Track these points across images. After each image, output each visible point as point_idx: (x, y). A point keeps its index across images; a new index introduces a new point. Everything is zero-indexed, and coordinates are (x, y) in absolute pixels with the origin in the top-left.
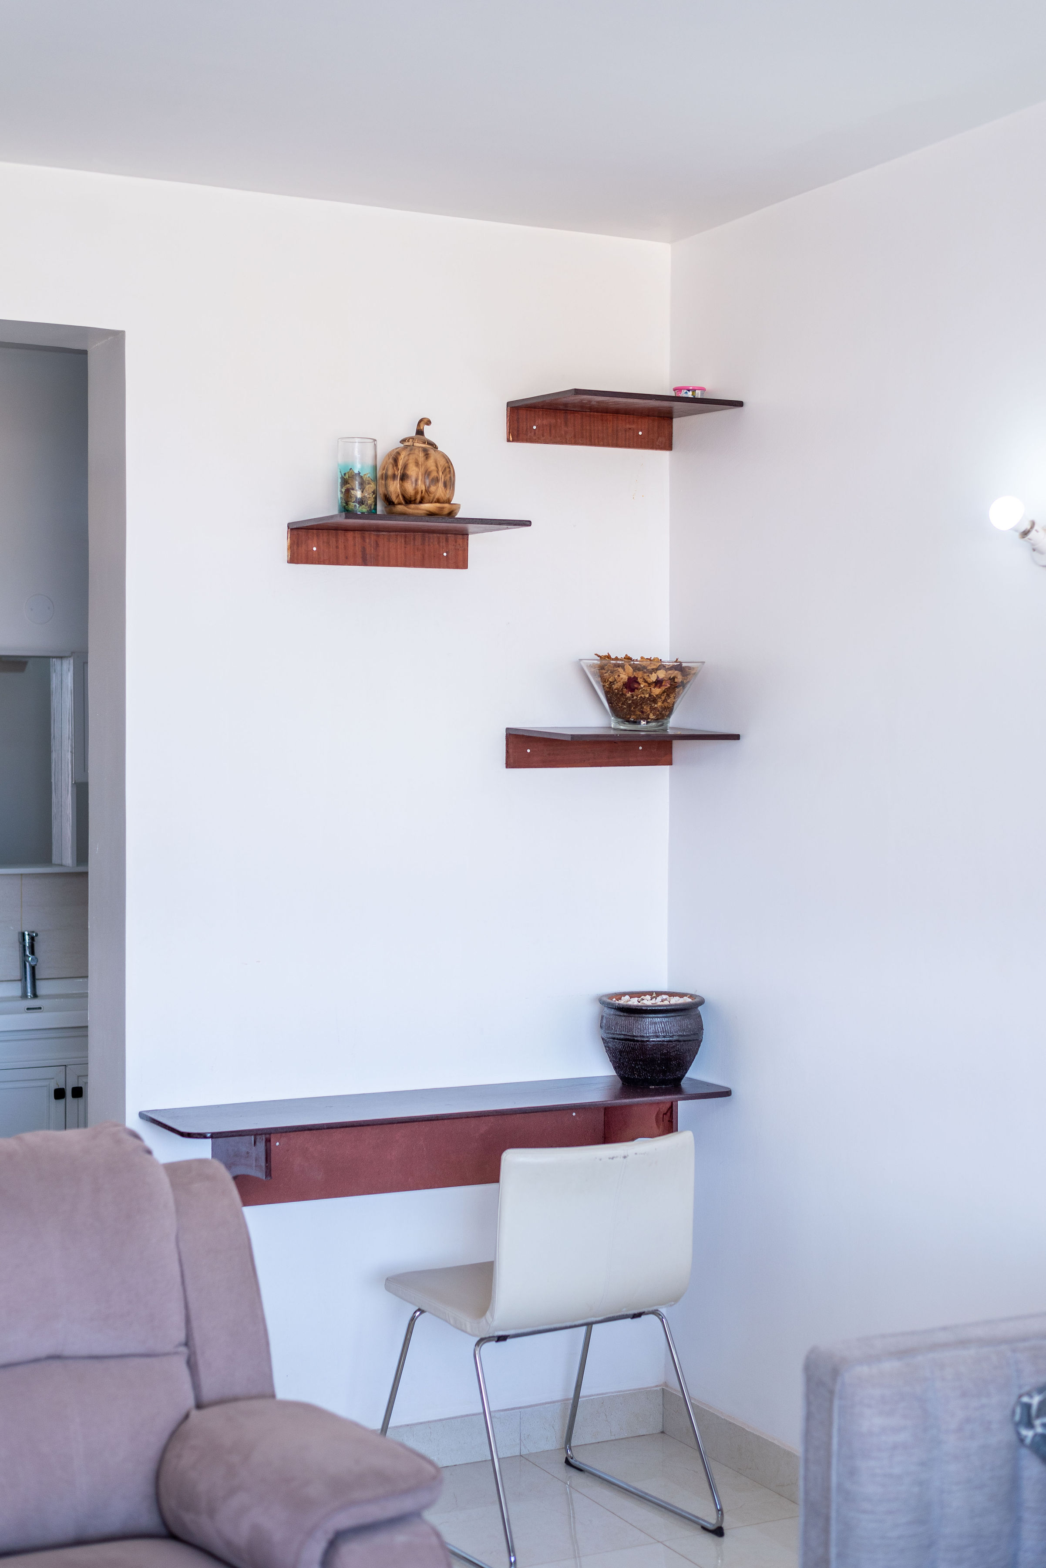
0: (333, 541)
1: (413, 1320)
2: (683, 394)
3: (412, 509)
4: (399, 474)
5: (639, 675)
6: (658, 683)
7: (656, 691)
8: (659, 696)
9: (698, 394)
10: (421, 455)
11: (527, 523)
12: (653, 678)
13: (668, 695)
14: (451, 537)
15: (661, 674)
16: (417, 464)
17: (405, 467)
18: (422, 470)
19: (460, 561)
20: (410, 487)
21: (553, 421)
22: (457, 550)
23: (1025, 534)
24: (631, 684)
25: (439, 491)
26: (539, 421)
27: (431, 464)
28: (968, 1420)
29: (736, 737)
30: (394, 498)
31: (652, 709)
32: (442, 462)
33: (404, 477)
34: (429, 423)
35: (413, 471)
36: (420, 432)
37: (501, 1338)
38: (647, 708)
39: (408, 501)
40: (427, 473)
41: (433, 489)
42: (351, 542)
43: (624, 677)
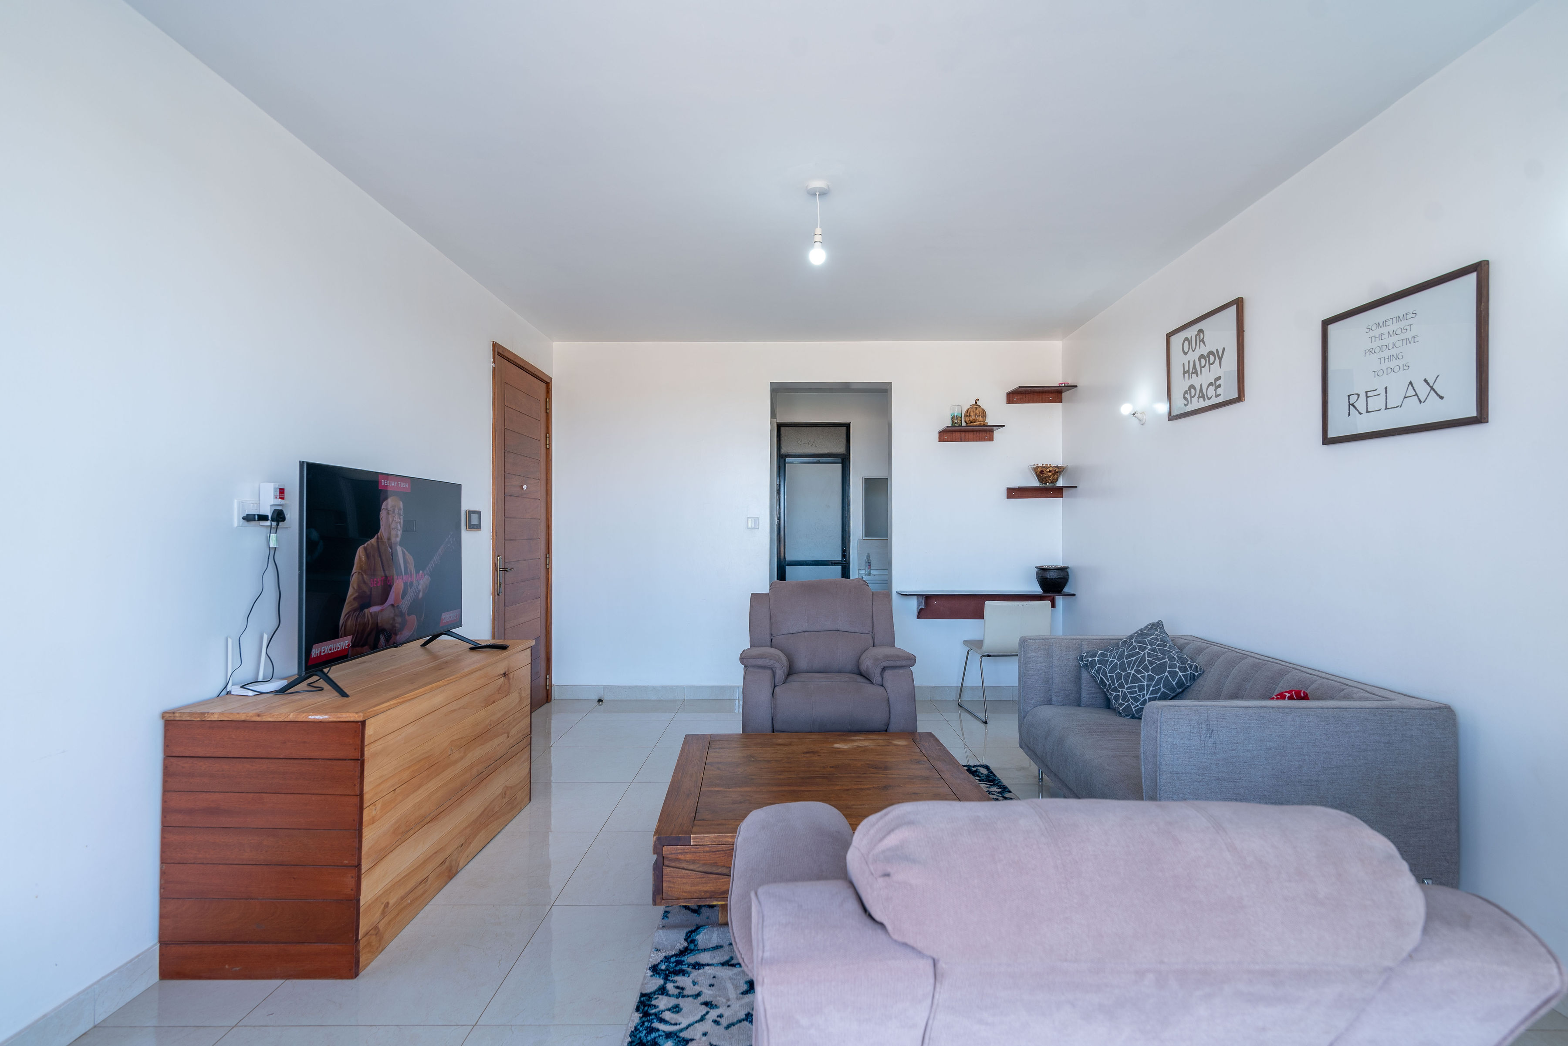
0: (951, 435)
1: (968, 651)
2: (1061, 385)
3: (972, 424)
4: (968, 415)
5: (1044, 469)
6: (1050, 471)
7: (1050, 474)
8: (1051, 475)
9: (1066, 385)
10: (975, 409)
11: (1004, 426)
12: (1048, 470)
13: (1054, 475)
14: (988, 433)
15: (1051, 469)
16: (973, 412)
17: (970, 413)
18: (975, 413)
19: (991, 439)
20: (971, 419)
21: (1021, 397)
22: (990, 436)
23: (1134, 414)
24: (1042, 472)
25: (980, 419)
26: (1017, 397)
27: (977, 411)
28: (1062, 657)
29: (1076, 487)
30: (967, 422)
31: (1049, 479)
32: (981, 411)
33: (970, 416)
34: (978, 400)
35: (972, 414)
36: (976, 403)
37: (989, 656)
38: (1047, 479)
39: (971, 422)
40: (976, 414)
41: (978, 418)
42: (954, 435)
43: (1039, 470)
